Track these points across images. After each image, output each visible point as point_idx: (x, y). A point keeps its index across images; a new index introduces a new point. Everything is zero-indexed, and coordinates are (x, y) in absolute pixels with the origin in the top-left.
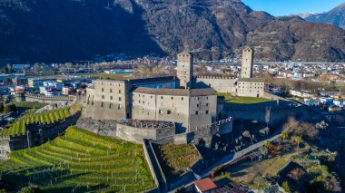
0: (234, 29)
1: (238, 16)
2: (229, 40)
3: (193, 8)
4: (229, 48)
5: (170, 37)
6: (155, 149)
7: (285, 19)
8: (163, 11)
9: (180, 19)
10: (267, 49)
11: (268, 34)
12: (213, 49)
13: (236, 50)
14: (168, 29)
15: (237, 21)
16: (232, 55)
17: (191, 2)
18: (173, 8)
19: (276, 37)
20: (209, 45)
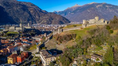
1: (37, 12)
2: (35, 19)
4: (35, 21)
5: (15, 18)
7: (51, 13)
9: (18, 12)
10: (45, 21)
11: (46, 17)
13: (37, 22)
14: (14, 15)
15: (37, 13)
16: (36, 23)
17: (21, 7)
18: (15, 8)
19: (48, 18)
20: (29, 20)
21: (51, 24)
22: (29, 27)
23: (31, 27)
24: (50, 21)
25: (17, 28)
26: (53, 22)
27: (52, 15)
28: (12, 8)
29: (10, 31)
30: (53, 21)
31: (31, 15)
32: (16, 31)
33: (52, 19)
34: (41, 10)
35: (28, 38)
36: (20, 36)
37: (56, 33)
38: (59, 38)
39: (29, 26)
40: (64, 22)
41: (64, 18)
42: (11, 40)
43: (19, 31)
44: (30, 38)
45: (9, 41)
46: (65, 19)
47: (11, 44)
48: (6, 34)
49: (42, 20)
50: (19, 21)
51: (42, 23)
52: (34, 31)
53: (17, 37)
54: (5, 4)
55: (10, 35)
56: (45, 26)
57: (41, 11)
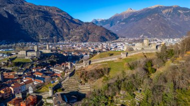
0: (64, 28)
1: (65, 22)
2: (61, 33)
3: (42, 17)
4: (62, 37)
6: (32, 59)
7: (87, 23)
8: (26, 18)
9: (36, 23)
10: (78, 37)
11: (79, 31)
12: (54, 37)
13: (65, 38)
14: (30, 27)
15: (65, 25)
16: (63, 40)
17: (41, 14)
18: (32, 17)
19: (82, 32)
20: (52, 35)
21: (86, 41)
22: (47, 51)
23: (52, 51)
24: (86, 36)
25: (30, 54)
26: (90, 38)
27: (89, 27)
28: (27, 16)
29: (20, 58)
30: (90, 36)
31: (55, 28)
32: (27, 58)
33: (89, 34)
34: (72, 18)
35: (45, 69)
36: (32, 65)
37: (80, 66)
38: (83, 74)
39: (48, 49)
40: (108, 39)
41: (108, 32)
42: (19, 74)
43: (32, 58)
44: (48, 68)
45: (15, 75)
46: (110, 33)
47: (18, 80)
48: (12, 64)
49: (72, 36)
50: (37, 37)
51: (72, 41)
52: (56, 56)
53: (28, 67)
54: (16, 11)
55: (18, 64)
56: (76, 45)
57: (72, 20)
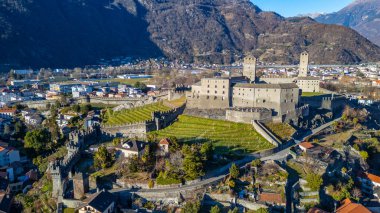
0: (244, 30)
1: (248, 16)
2: (239, 42)
3: (201, 7)
4: (240, 50)
5: (177, 40)
7: (296, 20)
8: (169, 11)
9: (188, 20)
10: (279, 52)
11: (280, 36)
12: (224, 52)
14: (176, 31)
15: (247, 23)
17: (197, 1)
18: (180, 8)
19: (289, 39)
20: (220, 48)
27: (304, 27)
31: (227, 31)
32: (237, 118)
33: (307, 44)
34: (258, 10)
49: (265, 48)
50: (189, 51)
51: (266, 60)
